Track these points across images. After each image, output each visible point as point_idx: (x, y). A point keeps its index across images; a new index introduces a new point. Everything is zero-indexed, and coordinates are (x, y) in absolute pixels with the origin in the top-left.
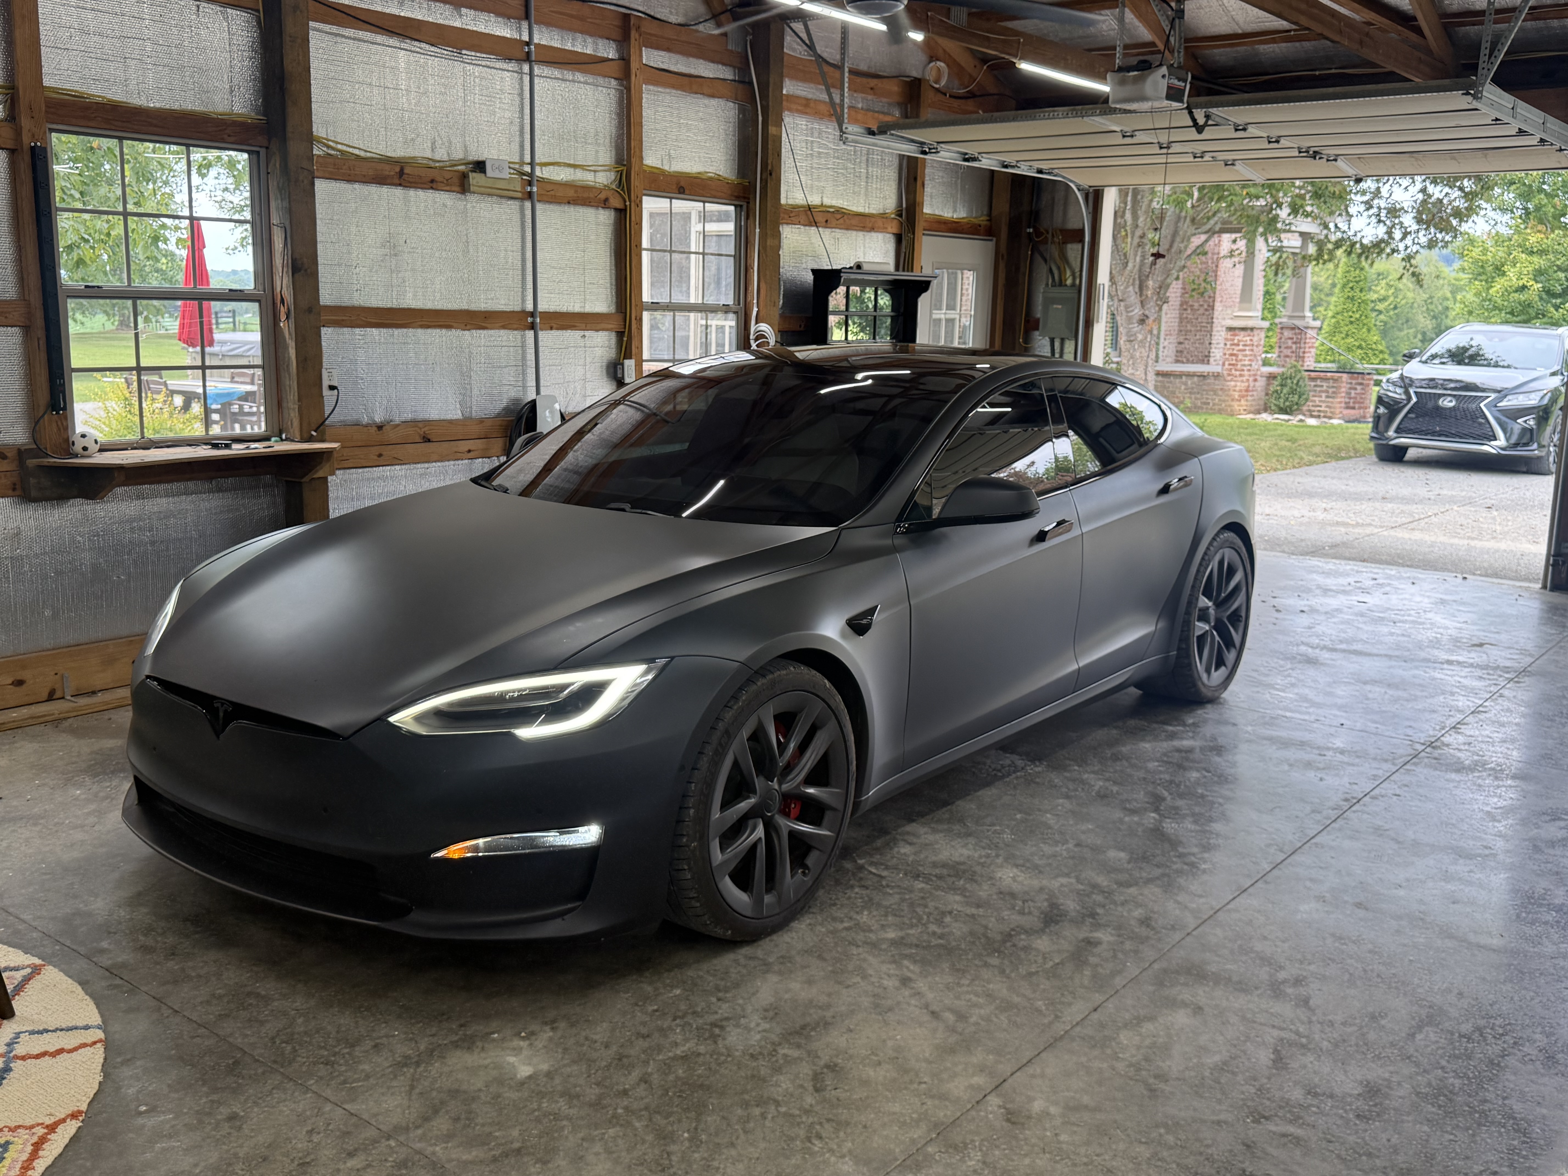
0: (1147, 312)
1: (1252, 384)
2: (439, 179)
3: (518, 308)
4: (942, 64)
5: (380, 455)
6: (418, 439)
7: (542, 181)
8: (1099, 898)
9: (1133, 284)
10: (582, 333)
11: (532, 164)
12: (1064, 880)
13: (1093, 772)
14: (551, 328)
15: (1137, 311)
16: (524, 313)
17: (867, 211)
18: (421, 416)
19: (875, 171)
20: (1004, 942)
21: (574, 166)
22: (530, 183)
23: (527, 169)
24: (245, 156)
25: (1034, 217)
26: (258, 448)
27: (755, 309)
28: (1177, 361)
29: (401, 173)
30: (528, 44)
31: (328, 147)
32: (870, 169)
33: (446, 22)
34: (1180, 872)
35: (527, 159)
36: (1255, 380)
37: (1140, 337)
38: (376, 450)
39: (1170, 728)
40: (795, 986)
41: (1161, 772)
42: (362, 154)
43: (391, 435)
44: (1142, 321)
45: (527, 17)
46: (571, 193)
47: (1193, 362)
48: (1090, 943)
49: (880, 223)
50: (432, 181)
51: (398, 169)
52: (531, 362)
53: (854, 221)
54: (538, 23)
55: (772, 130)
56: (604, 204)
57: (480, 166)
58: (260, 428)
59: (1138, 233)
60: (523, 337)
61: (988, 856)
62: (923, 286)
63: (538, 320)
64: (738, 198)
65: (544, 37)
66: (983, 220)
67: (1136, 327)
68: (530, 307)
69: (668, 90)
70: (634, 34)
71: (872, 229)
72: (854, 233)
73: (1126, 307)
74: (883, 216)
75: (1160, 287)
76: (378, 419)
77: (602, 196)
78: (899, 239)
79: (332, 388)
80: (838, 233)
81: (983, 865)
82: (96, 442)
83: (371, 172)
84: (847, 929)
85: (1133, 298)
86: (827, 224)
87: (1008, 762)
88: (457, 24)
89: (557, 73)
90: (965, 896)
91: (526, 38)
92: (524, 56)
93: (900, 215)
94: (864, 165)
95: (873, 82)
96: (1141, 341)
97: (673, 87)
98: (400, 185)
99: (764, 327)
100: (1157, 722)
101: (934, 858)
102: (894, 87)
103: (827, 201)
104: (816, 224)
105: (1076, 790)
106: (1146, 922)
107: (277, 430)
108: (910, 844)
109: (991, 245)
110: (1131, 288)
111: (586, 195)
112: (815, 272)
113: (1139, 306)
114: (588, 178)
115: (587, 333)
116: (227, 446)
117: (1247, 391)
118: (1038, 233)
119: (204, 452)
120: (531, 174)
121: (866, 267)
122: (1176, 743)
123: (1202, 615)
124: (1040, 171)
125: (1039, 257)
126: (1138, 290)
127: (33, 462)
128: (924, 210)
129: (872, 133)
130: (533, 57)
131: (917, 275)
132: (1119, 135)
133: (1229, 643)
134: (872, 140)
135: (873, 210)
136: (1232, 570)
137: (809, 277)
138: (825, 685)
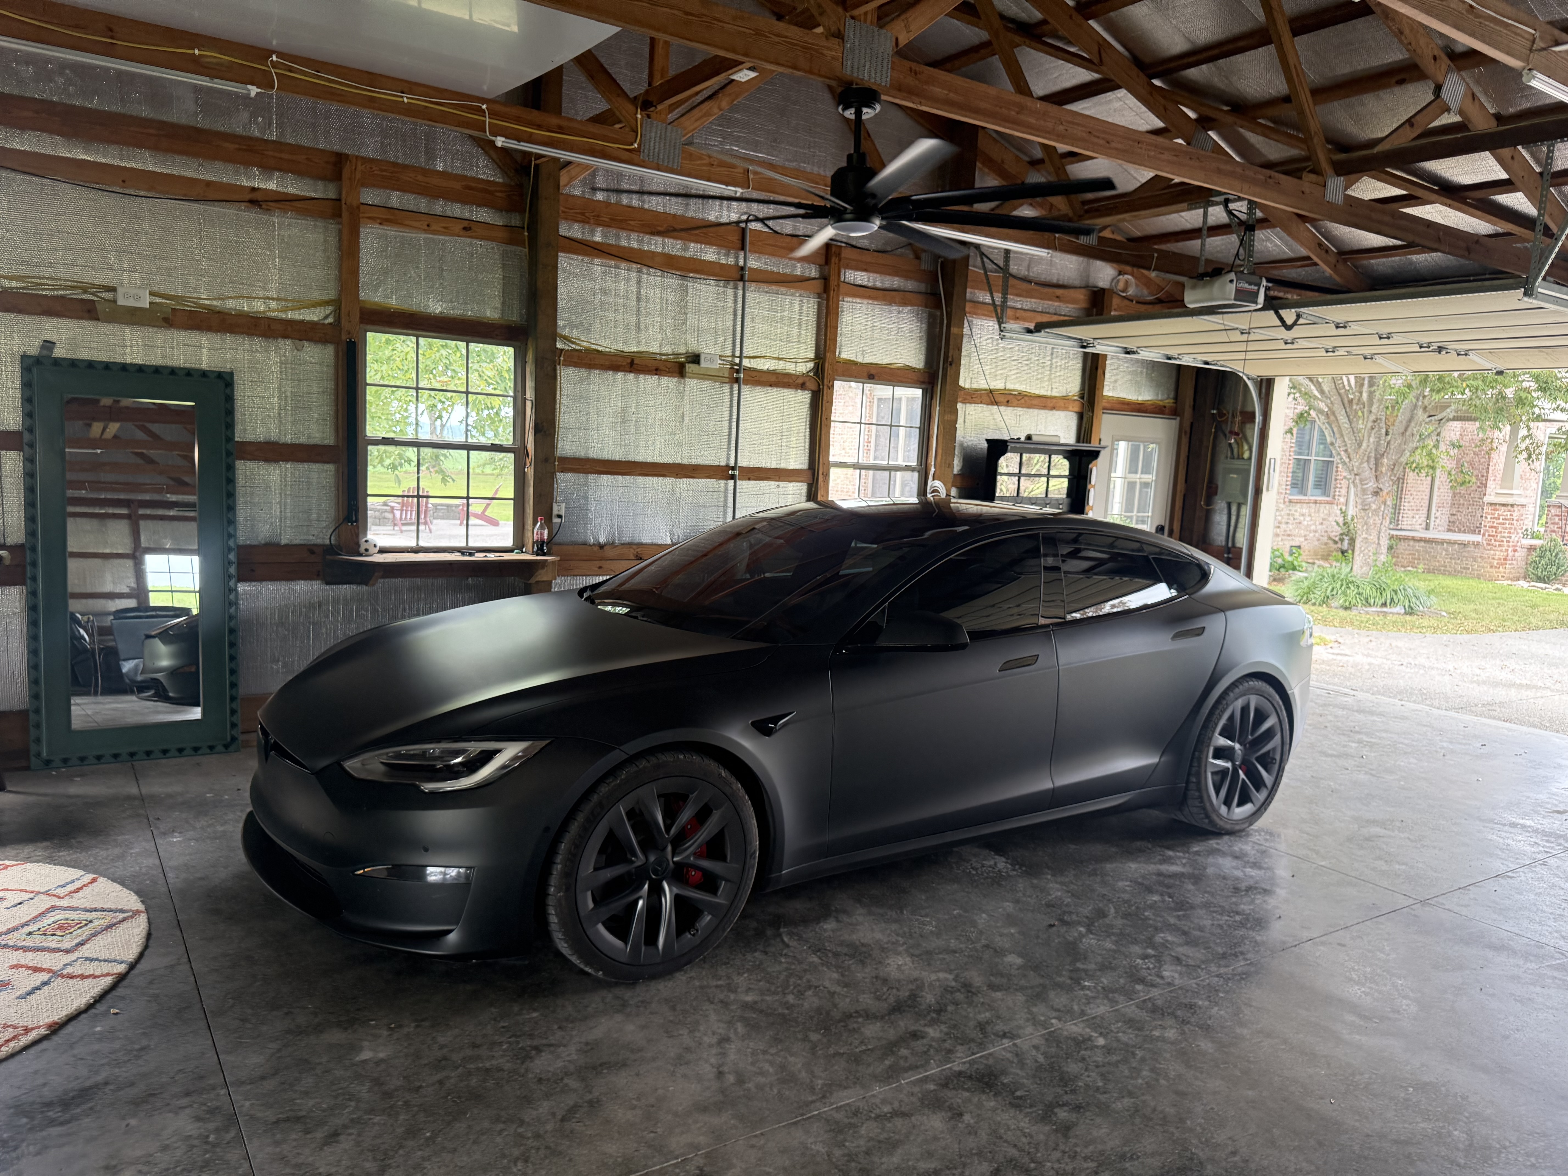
0: (1381, 486)
1: (1510, 553)
2: (662, 367)
3: (723, 463)
4: (1130, 277)
5: (600, 567)
6: (631, 558)
7: (748, 370)
8: (959, 996)
9: (1368, 461)
10: (777, 483)
11: (741, 357)
12: (942, 975)
13: (1062, 883)
14: (749, 479)
15: (1372, 485)
16: (729, 467)
17: (1049, 394)
18: (637, 540)
19: (1058, 362)
20: (840, 1021)
21: (779, 359)
22: (738, 371)
23: (737, 360)
24: (512, 349)
25: (1219, 401)
26: (507, 557)
27: (933, 469)
28: (1449, 530)
29: (632, 363)
30: (743, 268)
31: (575, 344)
32: (1054, 361)
33: (677, 253)
34: (1060, 986)
35: (738, 354)
36: (1515, 551)
37: (1374, 507)
38: (598, 563)
39: (1171, 853)
40: (630, 1027)
41: (1125, 891)
42: (602, 349)
43: (609, 552)
44: (1376, 493)
45: (743, 248)
46: (773, 379)
47: (1464, 532)
48: (915, 1036)
49: (1061, 403)
50: (658, 369)
51: (629, 361)
52: (730, 504)
53: (1035, 402)
54: (752, 252)
55: (954, 330)
56: (803, 387)
57: (695, 359)
58: (509, 542)
59: (1372, 417)
60: (726, 485)
61: (895, 943)
62: (1095, 455)
63: (737, 473)
64: (923, 383)
65: (757, 263)
66: (1169, 402)
67: (1370, 498)
68: (732, 464)
69: (865, 301)
70: (834, 260)
71: (1053, 408)
72: (1036, 411)
73: (1361, 480)
74: (1065, 398)
75: (1394, 465)
76: (602, 540)
77: (800, 381)
78: (1081, 416)
79: (560, 516)
80: (1020, 411)
81: (883, 949)
82: (375, 546)
83: (607, 363)
84: (717, 987)
85: (1367, 473)
86: (1008, 403)
87: (992, 863)
88: (686, 254)
90: (843, 975)
91: (741, 264)
92: (739, 277)
93: (1082, 397)
94: (1048, 358)
95: (1059, 292)
96: (1375, 510)
97: (869, 297)
98: (631, 372)
99: (938, 484)
100: (1161, 847)
101: (846, 937)
102: (1081, 296)
103: (1010, 386)
104: (997, 403)
105: (1030, 896)
106: (982, 1027)
107: (519, 545)
108: (838, 921)
109: (1174, 423)
110: (1365, 465)
111: (786, 379)
112: (988, 441)
113: (1373, 479)
114: (790, 368)
115: (781, 484)
116: (471, 554)
117: (1505, 559)
118: (1221, 414)
119: (456, 557)
120: (740, 364)
121: (1035, 438)
122: (1164, 868)
123: (1220, 753)
124: (1207, 363)
125: (1221, 436)
126: (1373, 467)
127: (329, 557)
128: (1106, 393)
129: (1029, 331)
130: (746, 278)
131: (1093, 446)
132: (1238, 332)
133: (1259, 783)
134: (1029, 337)
135: (1055, 393)
136: (1261, 716)
137: (985, 445)
138: (720, 774)
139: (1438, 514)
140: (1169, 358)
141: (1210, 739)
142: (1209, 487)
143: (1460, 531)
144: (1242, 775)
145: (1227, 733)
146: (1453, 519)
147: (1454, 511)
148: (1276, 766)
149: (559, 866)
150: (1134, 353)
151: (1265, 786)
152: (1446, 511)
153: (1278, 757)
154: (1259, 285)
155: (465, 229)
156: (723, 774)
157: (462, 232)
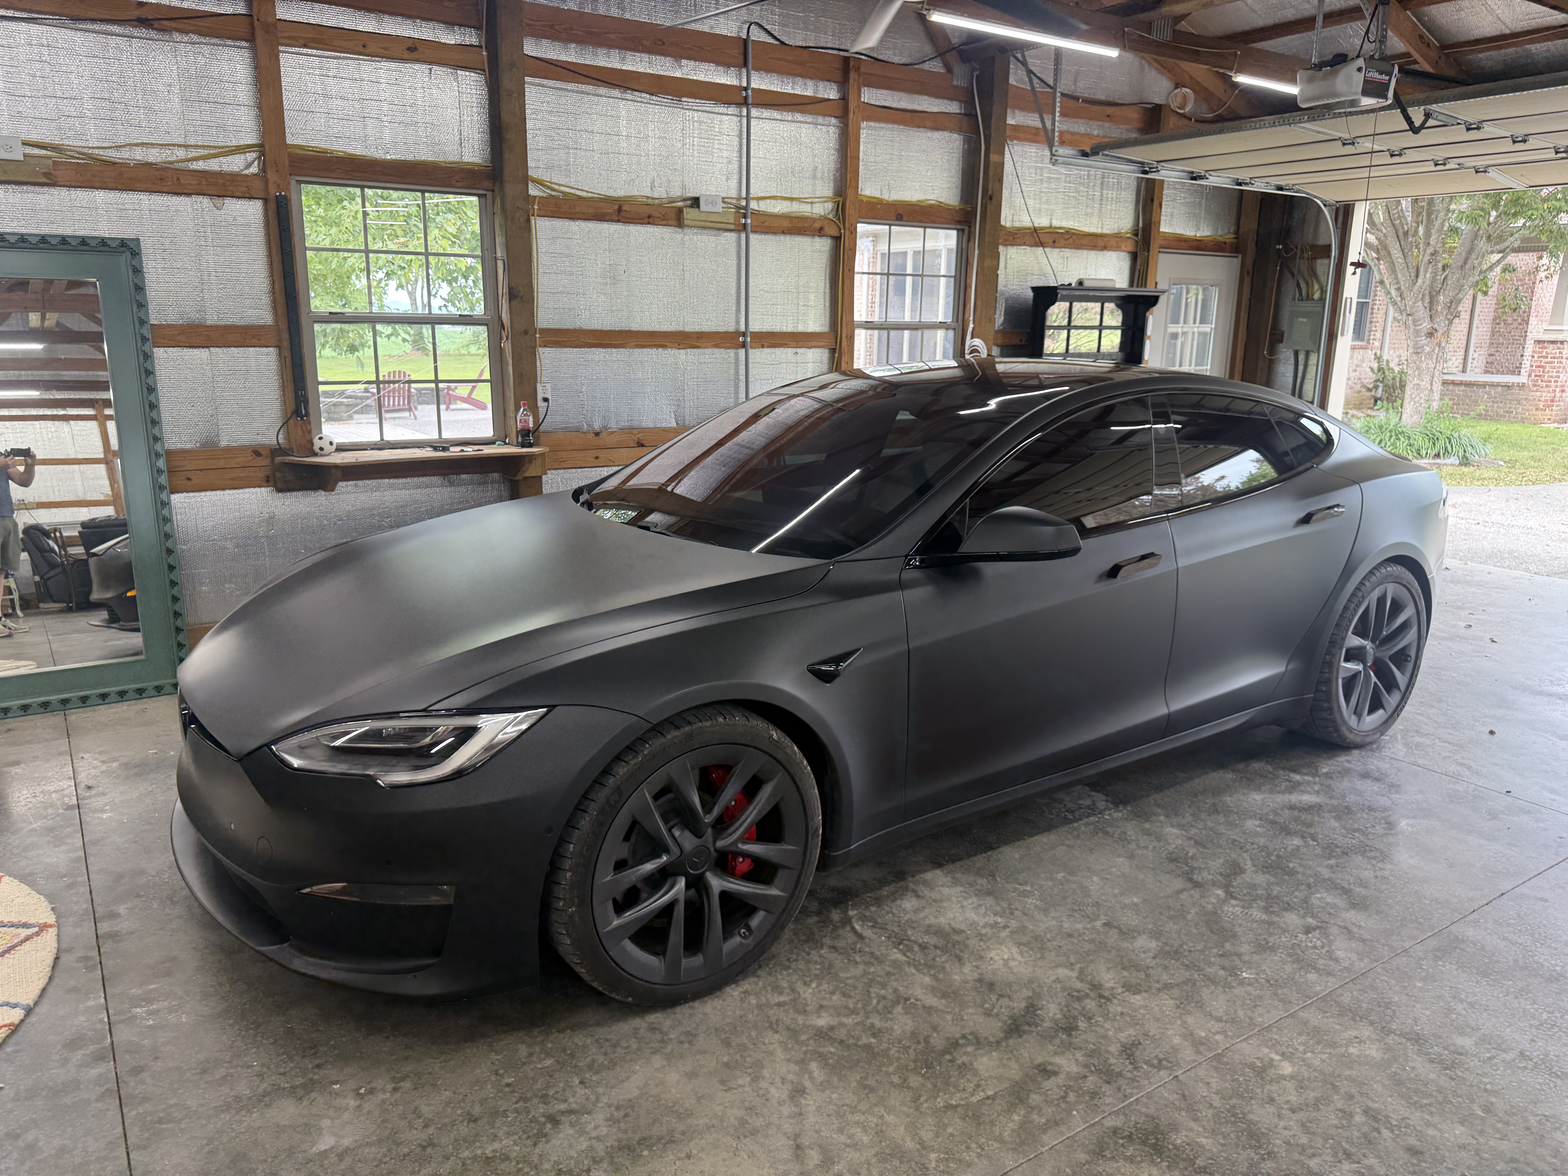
0: (1436, 326)
1: (1558, 394)
2: (656, 214)
3: (731, 328)
4: (1188, 90)
5: (597, 458)
6: (632, 444)
7: (756, 214)
8: (1090, 1004)
9: (1422, 300)
10: (794, 350)
11: (747, 199)
12: (1062, 972)
13: (1178, 826)
14: (763, 347)
15: (1426, 325)
16: (738, 334)
17: (1099, 231)
18: (636, 424)
19: (1109, 194)
20: (946, 1052)
21: (792, 199)
22: (745, 216)
23: (744, 203)
24: (475, 199)
25: (1285, 234)
26: (488, 450)
27: (971, 326)
28: (1486, 372)
29: (620, 210)
30: (746, 89)
31: (553, 189)
32: (1105, 192)
33: (667, 73)
34: (1212, 980)
35: (744, 195)
36: (1563, 391)
37: (1427, 349)
38: (594, 453)
39: (1297, 777)
40: (673, 1077)
41: (1257, 834)
42: (584, 194)
43: (605, 439)
44: (1430, 335)
45: (745, 64)
46: (786, 224)
47: (1503, 373)
48: (1046, 1071)
49: (1113, 242)
50: (649, 217)
51: (616, 207)
52: (741, 377)
53: (1084, 242)
54: (757, 69)
55: (994, 158)
56: (820, 232)
57: (695, 202)
58: (488, 432)
59: (1430, 250)
60: (737, 355)
61: (994, 925)
62: (1152, 301)
63: (749, 339)
64: (959, 222)
65: (760, 82)
66: (1229, 237)
67: (1423, 340)
68: (742, 328)
69: (890, 126)
70: (853, 75)
71: (1104, 248)
72: (1085, 252)
73: (1414, 321)
74: (1117, 236)
75: (1451, 302)
76: (597, 426)
77: (817, 225)
78: (1134, 257)
79: (546, 400)
80: (1067, 252)
81: (981, 937)
82: (331, 443)
83: (591, 211)
84: (780, 1005)
85: (1422, 312)
86: (1054, 244)
87: (1088, 802)
88: (678, 74)
89: (776, 114)
90: (937, 979)
91: (745, 84)
92: (742, 101)
93: (1136, 235)
94: (1098, 189)
95: (1110, 110)
96: (1428, 353)
97: (894, 122)
98: (619, 221)
99: (977, 342)
100: (1283, 769)
101: (932, 920)
102: (1134, 115)
103: (1056, 223)
104: (1042, 245)
105: (1146, 848)
106: (1129, 1051)
107: (501, 436)
108: (918, 896)
109: (1235, 262)
110: (1420, 303)
111: (801, 225)
112: (1035, 289)
113: (1427, 319)
114: (805, 209)
115: (799, 350)
116: (445, 449)
117: (1552, 401)
118: (1287, 249)
119: (427, 453)
120: (746, 208)
121: (1087, 284)
122: (1294, 798)
123: (1353, 655)
124: (1280, 188)
125: (1287, 274)
126: (1427, 305)
127: (278, 459)
128: (1162, 229)
129: (1085, 154)
130: (750, 101)
131: (1148, 290)
132: (1340, 143)
133: (1390, 684)
134: (1084, 161)
135: (1106, 231)
136: (1397, 607)
137: (1030, 294)
138: (771, 736)
139: (1476, 355)
140: (1240, 184)
141: (1344, 639)
142: (1272, 334)
143: (1498, 372)
144: (1374, 679)
145: (1360, 632)
146: (1491, 359)
147: (1493, 351)
148: (1410, 666)
149: (568, 874)
150: (1201, 178)
151: (1399, 689)
152: (1484, 351)
153: (1413, 654)
154: (1390, 74)
155: (409, 49)
156: (775, 736)
157: (407, 55)
